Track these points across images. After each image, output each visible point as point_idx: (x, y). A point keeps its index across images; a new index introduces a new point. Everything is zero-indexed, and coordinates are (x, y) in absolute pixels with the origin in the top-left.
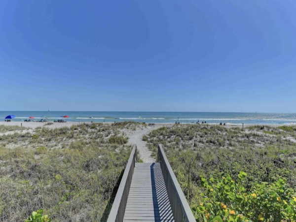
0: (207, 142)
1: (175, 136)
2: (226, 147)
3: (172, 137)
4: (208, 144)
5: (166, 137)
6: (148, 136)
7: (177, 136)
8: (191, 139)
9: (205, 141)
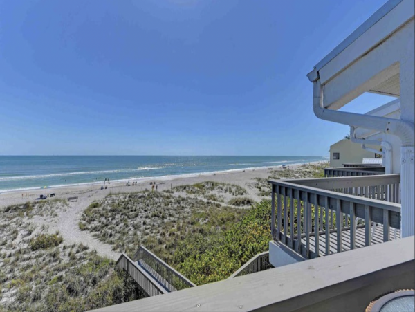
0: (152, 216)
1: (119, 215)
2: (168, 218)
3: (117, 217)
4: (153, 218)
5: (110, 219)
6: (84, 222)
7: (122, 214)
8: (137, 216)
9: (150, 215)
